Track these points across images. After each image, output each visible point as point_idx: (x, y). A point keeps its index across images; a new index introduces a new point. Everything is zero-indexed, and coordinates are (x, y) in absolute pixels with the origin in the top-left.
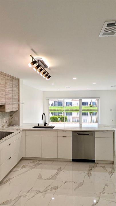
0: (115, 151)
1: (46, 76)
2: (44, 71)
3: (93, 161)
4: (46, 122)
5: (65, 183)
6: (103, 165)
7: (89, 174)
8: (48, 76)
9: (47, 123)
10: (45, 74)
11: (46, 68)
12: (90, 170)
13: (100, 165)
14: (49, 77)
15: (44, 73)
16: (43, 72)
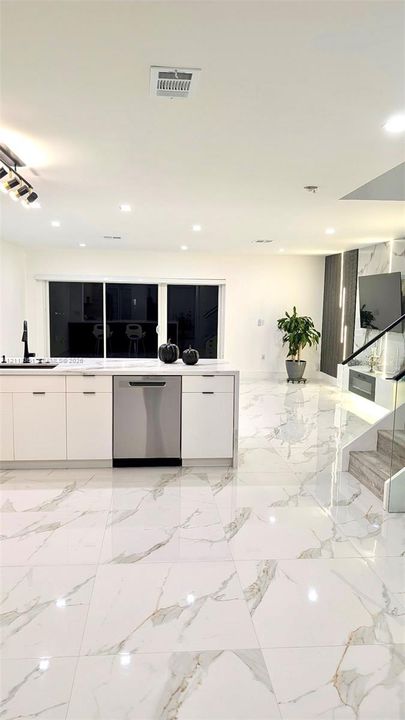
0: (237, 431)
1: (22, 192)
2: (14, 176)
3: (176, 462)
4: (30, 351)
5: (84, 514)
6: (202, 471)
7: (156, 493)
8: (27, 195)
9: (33, 355)
10: (18, 187)
11: (20, 165)
12: (163, 484)
13: (195, 471)
14: (33, 197)
15: (13, 184)
16: (10, 180)
